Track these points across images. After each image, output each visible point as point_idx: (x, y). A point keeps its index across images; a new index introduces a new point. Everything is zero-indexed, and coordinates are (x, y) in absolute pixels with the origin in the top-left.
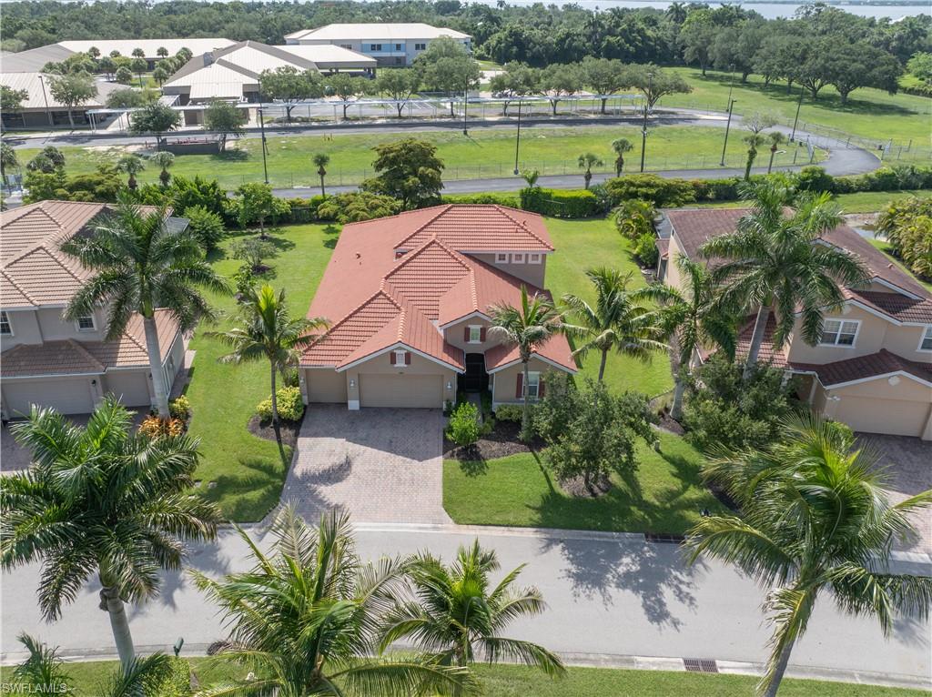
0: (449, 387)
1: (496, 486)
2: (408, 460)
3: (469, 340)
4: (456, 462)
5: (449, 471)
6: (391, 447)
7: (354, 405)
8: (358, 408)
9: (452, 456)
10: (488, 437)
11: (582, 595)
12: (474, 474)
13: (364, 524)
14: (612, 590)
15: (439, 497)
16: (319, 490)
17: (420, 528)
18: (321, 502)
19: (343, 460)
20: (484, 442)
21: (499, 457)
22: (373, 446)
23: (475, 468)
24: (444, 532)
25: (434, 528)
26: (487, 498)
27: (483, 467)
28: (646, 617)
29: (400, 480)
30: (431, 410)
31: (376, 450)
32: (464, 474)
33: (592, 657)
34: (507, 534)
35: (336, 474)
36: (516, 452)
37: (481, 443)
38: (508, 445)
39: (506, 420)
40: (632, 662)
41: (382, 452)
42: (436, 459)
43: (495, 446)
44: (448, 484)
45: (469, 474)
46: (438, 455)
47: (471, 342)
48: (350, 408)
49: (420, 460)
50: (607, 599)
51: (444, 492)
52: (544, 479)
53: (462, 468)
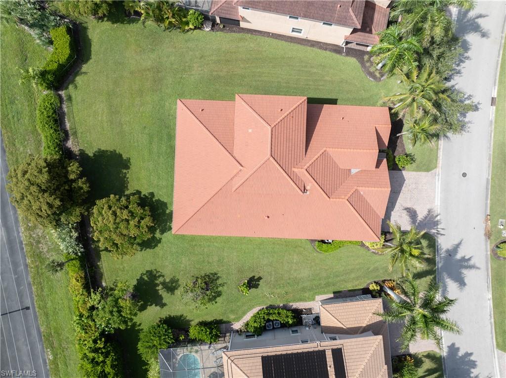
2: (404, 185)
11: (469, 130)
12: (414, 159)
13: (436, 201)
14: (466, 120)
15: (424, 173)
16: (420, 220)
17: (438, 180)
18: (426, 218)
19: (405, 212)
24: (440, 172)
25: (438, 175)
28: (477, 112)
29: (415, 188)
32: (414, 163)
33: (490, 132)
34: (441, 150)
35: (412, 214)
40: (491, 121)
42: (404, 174)
44: (418, 169)
45: (414, 161)
46: (402, 173)
49: (405, 180)
50: (470, 122)
53: (411, 164)
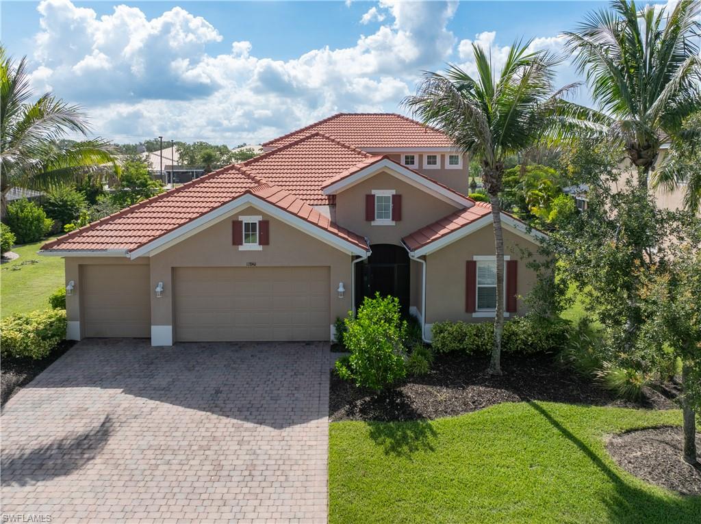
0: (341, 289)
1: (466, 474)
3: (374, 219)
4: (360, 426)
5: (344, 445)
6: (215, 403)
7: (162, 335)
8: (170, 343)
9: (350, 413)
10: (424, 379)
12: (405, 448)
19: (94, 426)
20: (418, 387)
21: (455, 412)
22: (175, 401)
23: (405, 437)
26: (453, 508)
27: (422, 433)
29: (219, 467)
30: (308, 343)
31: (181, 409)
32: (381, 449)
36: (491, 402)
37: (411, 391)
38: (471, 392)
39: (453, 352)
41: (190, 411)
42: (313, 423)
43: (444, 394)
45: (393, 449)
46: (319, 415)
47: (378, 222)
48: (154, 343)
49: (278, 425)
51: (332, 497)
52: (580, 454)
53: (373, 436)
